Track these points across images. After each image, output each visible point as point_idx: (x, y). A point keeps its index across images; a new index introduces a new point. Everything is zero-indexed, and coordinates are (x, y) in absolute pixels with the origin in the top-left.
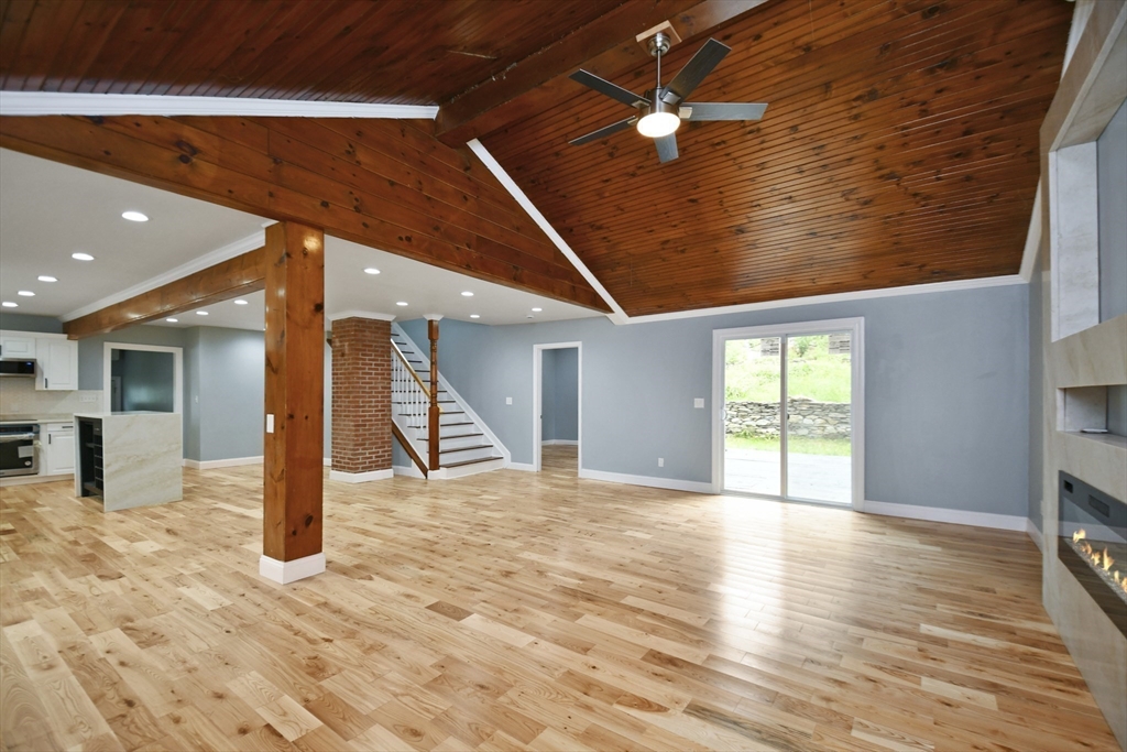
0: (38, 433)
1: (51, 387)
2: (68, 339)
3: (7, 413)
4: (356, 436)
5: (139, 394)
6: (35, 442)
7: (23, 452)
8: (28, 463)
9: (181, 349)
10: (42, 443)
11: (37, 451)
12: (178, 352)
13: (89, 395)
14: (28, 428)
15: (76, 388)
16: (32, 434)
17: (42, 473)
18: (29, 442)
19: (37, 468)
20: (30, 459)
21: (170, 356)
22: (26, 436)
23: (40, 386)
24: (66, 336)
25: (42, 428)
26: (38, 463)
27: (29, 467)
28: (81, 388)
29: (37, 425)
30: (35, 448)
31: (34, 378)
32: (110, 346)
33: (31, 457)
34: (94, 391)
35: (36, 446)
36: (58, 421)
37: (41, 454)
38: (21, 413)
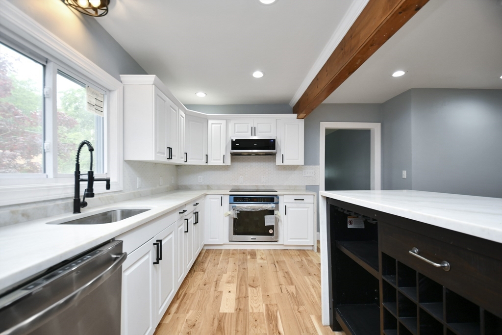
0: (277, 204)
1: (286, 163)
2: (298, 118)
3: (259, 184)
6: (275, 212)
7: (268, 220)
8: (271, 231)
9: (379, 125)
10: (280, 213)
11: (277, 220)
12: (376, 128)
13: (310, 170)
14: (271, 199)
15: (301, 162)
16: (274, 205)
17: (281, 241)
18: (271, 212)
19: (277, 237)
20: (272, 227)
21: (367, 133)
22: (269, 206)
23: (279, 161)
24: (296, 115)
25: (280, 197)
26: (278, 232)
27: (272, 234)
28: (306, 163)
29: (276, 196)
30: (276, 218)
31: (274, 155)
32: (325, 126)
33: (273, 226)
34: (313, 166)
35: (277, 216)
36: (291, 193)
37: (280, 224)
38: (267, 184)
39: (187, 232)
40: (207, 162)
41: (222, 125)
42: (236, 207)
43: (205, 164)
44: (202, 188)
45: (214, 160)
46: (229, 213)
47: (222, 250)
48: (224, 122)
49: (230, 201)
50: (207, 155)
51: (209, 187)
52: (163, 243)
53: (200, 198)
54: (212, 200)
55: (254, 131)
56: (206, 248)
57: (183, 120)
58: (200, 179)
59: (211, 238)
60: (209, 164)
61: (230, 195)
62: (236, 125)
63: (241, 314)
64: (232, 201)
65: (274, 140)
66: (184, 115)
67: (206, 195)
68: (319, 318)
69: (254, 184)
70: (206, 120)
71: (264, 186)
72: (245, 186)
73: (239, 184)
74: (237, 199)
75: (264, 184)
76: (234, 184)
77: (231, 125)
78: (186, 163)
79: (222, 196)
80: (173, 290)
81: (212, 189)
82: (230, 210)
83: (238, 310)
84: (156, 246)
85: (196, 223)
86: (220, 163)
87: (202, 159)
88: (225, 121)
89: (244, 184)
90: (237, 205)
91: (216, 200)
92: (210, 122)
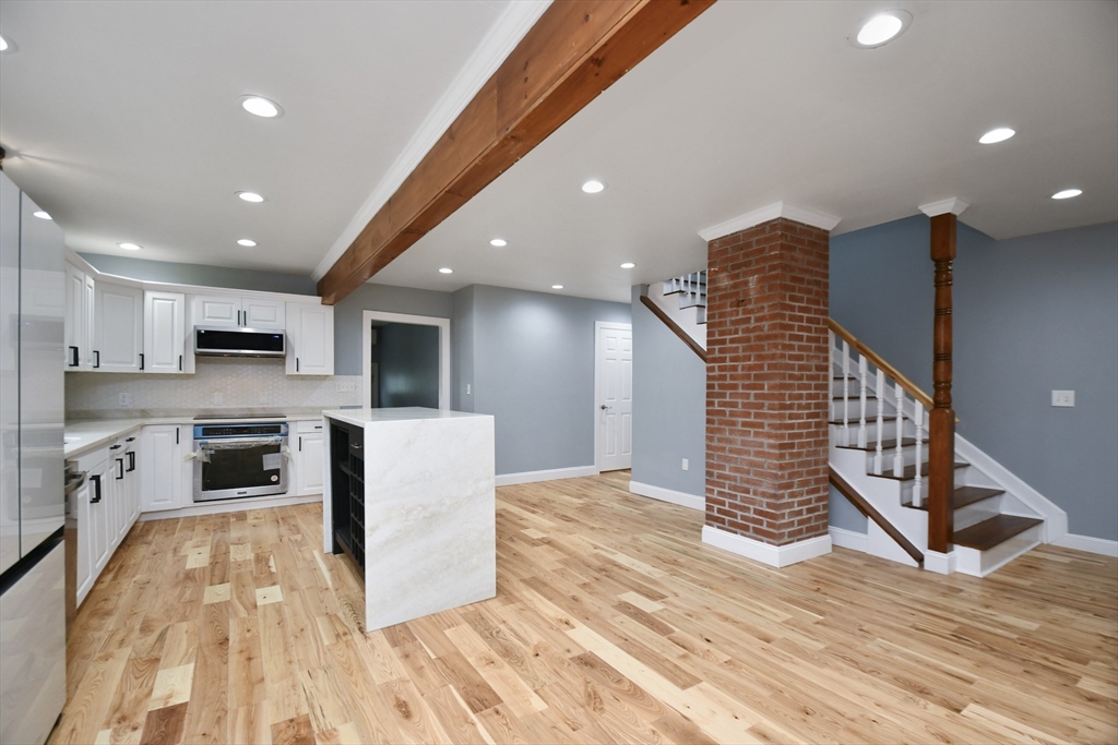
0: (286, 435)
1: (302, 371)
2: (323, 303)
3: (255, 406)
4: (781, 467)
5: (396, 384)
6: (282, 448)
7: (270, 462)
8: (274, 478)
9: (449, 321)
10: (291, 449)
11: (285, 461)
12: (444, 324)
13: (346, 382)
14: (274, 429)
15: (332, 373)
16: (278, 437)
17: (291, 492)
18: (276, 449)
19: (286, 486)
20: (276, 472)
21: (435, 330)
22: (272, 439)
23: (290, 369)
24: (320, 298)
25: (291, 426)
26: (286, 479)
27: (277, 483)
28: (337, 372)
29: (284, 423)
30: (283, 457)
31: (283, 357)
32: (369, 317)
33: (278, 470)
34: (353, 377)
35: (284, 454)
36: (310, 418)
37: (290, 466)
38: (271, 406)
39: (122, 477)
40: (143, 368)
41: (176, 303)
42: (207, 443)
43: (138, 371)
44: (128, 414)
45: (158, 364)
46: (194, 454)
47: (178, 519)
48: (180, 298)
49: (195, 434)
50: (142, 355)
51: (144, 414)
52: (102, 478)
53: (134, 430)
54: (156, 435)
55: (242, 317)
56: (144, 519)
57: (91, 292)
58: (127, 398)
59: (156, 501)
60: (146, 371)
61: (196, 425)
62: (207, 305)
63: (218, 566)
64: (200, 434)
65: (281, 336)
66: (92, 283)
67: (143, 426)
68: (321, 544)
69: (245, 406)
70: (141, 291)
71: (264, 409)
72: (225, 409)
73: (212, 407)
74: (209, 431)
75: (265, 406)
76: (202, 407)
77: (195, 304)
78: (97, 370)
79: (179, 427)
80: (106, 553)
81: (153, 417)
82: (194, 451)
83: (214, 564)
84: (94, 482)
85: (130, 470)
86: (174, 369)
87: (132, 363)
88: (183, 296)
89: (224, 406)
90: (209, 441)
91: (166, 435)
92: (149, 295)
